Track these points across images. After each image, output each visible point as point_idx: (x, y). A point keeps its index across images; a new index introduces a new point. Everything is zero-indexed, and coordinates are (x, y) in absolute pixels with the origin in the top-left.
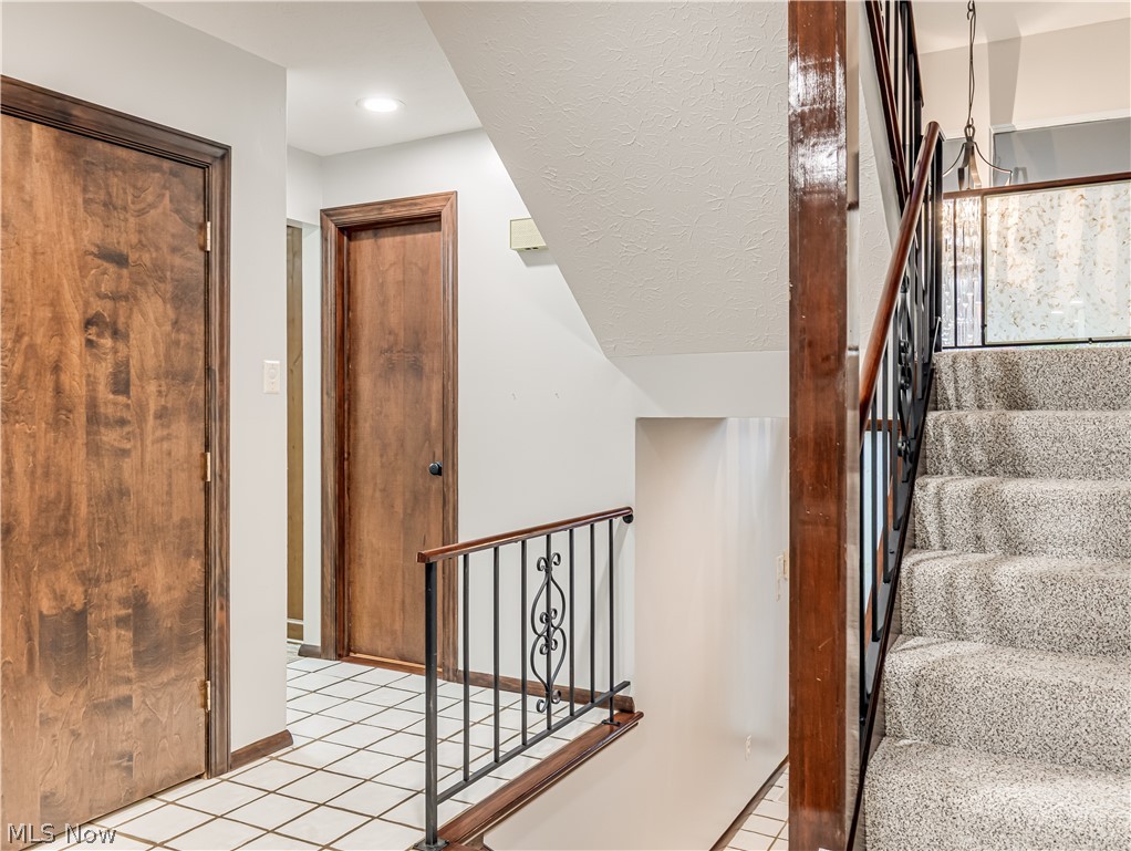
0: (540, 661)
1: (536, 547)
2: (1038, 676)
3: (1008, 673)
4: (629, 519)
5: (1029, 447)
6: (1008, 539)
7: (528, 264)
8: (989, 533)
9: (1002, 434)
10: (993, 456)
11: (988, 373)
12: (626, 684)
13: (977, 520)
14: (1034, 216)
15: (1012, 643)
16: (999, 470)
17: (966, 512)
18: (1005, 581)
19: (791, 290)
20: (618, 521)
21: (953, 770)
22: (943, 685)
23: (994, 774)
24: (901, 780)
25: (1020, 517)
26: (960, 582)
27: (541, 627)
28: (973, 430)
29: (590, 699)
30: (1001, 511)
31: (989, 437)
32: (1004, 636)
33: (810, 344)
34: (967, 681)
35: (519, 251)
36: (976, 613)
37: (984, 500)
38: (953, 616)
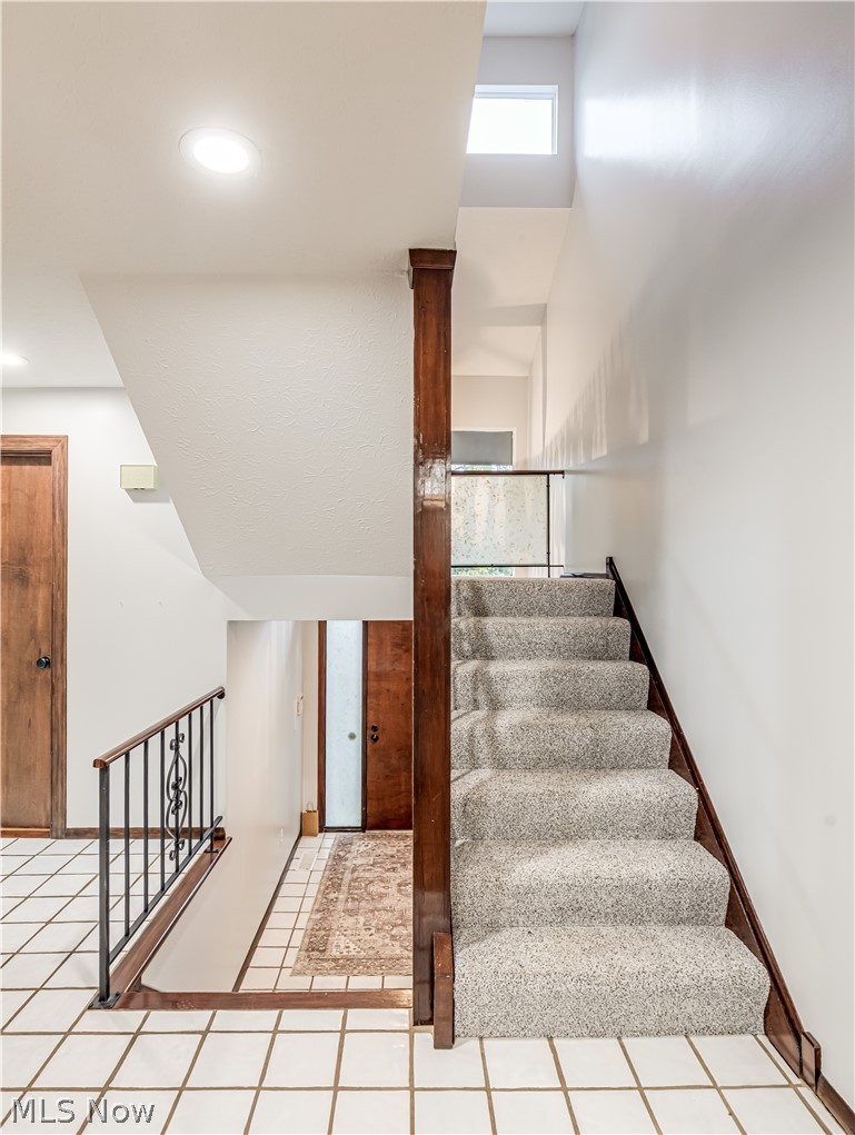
0: (172, 818)
1: (170, 733)
2: (532, 789)
3: (515, 790)
4: (221, 695)
5: (495, 641)
6: (492, 700)
7: (135, 500)
8: (482, 698)
9: (480, 634)
10: (474, 647)
11: (464, 594)
12: (220, 818)
13: (475, 689)
14: (463, 491)
15: (504, 767)
16: (478, 655)
17: (469, 685)
18: (502, 730)
19: (415, 563)
20: (215, 699)
21: (495, 858)
22: (480, 803)
23: (516, 855)
24: (471, 872)
25: (499, 687)
26: (478, 733)
27: (172, 792)
28: (464, 631)
29: (200, 833)
30: (488, 682)
31: (473, 636)
32: (500, 764)
33: (428, 599)
34: (494, 798)
35: (127, 490)
36: (485, 751)
37: (479, 678)
38: (472, 755)
